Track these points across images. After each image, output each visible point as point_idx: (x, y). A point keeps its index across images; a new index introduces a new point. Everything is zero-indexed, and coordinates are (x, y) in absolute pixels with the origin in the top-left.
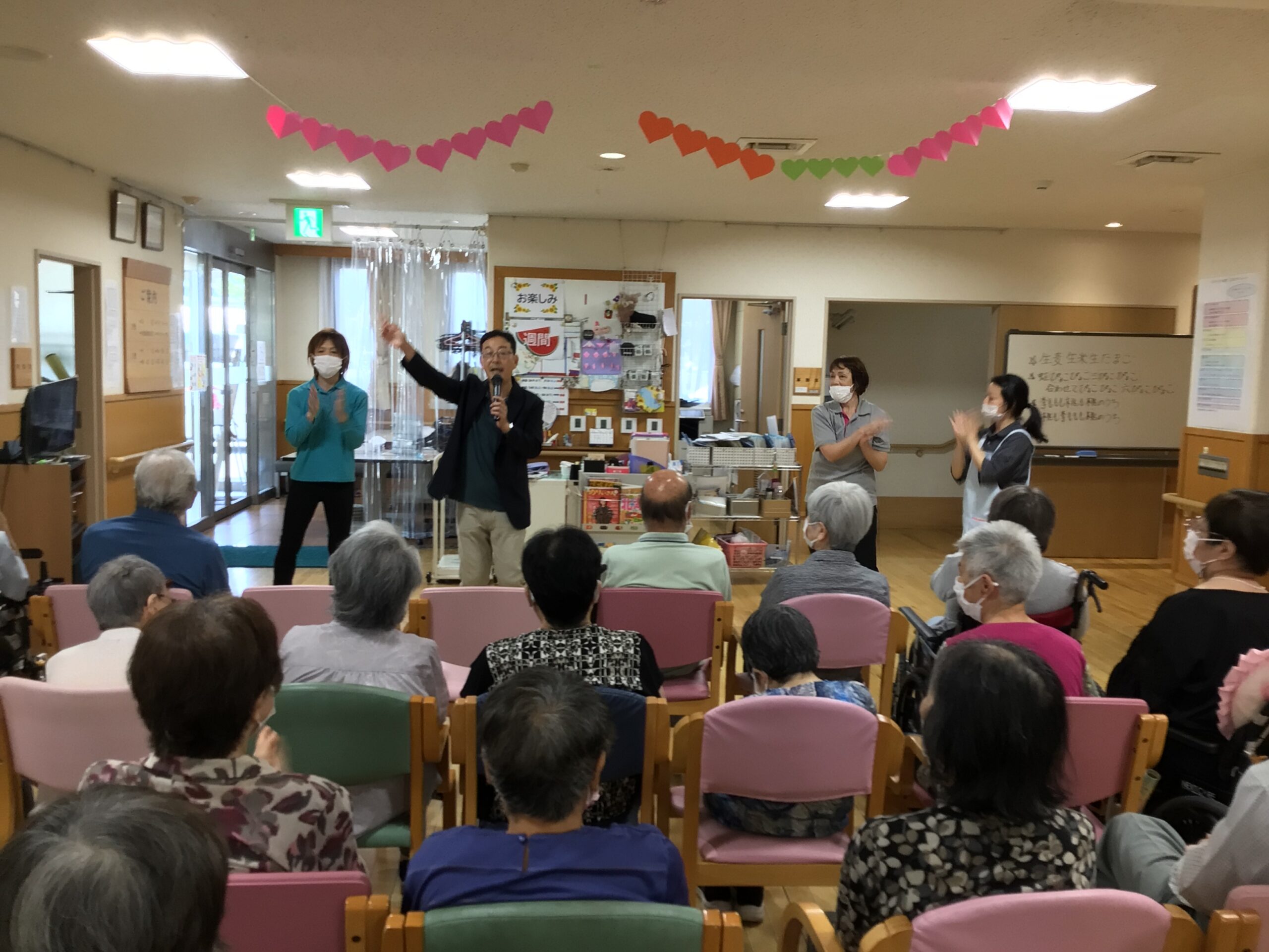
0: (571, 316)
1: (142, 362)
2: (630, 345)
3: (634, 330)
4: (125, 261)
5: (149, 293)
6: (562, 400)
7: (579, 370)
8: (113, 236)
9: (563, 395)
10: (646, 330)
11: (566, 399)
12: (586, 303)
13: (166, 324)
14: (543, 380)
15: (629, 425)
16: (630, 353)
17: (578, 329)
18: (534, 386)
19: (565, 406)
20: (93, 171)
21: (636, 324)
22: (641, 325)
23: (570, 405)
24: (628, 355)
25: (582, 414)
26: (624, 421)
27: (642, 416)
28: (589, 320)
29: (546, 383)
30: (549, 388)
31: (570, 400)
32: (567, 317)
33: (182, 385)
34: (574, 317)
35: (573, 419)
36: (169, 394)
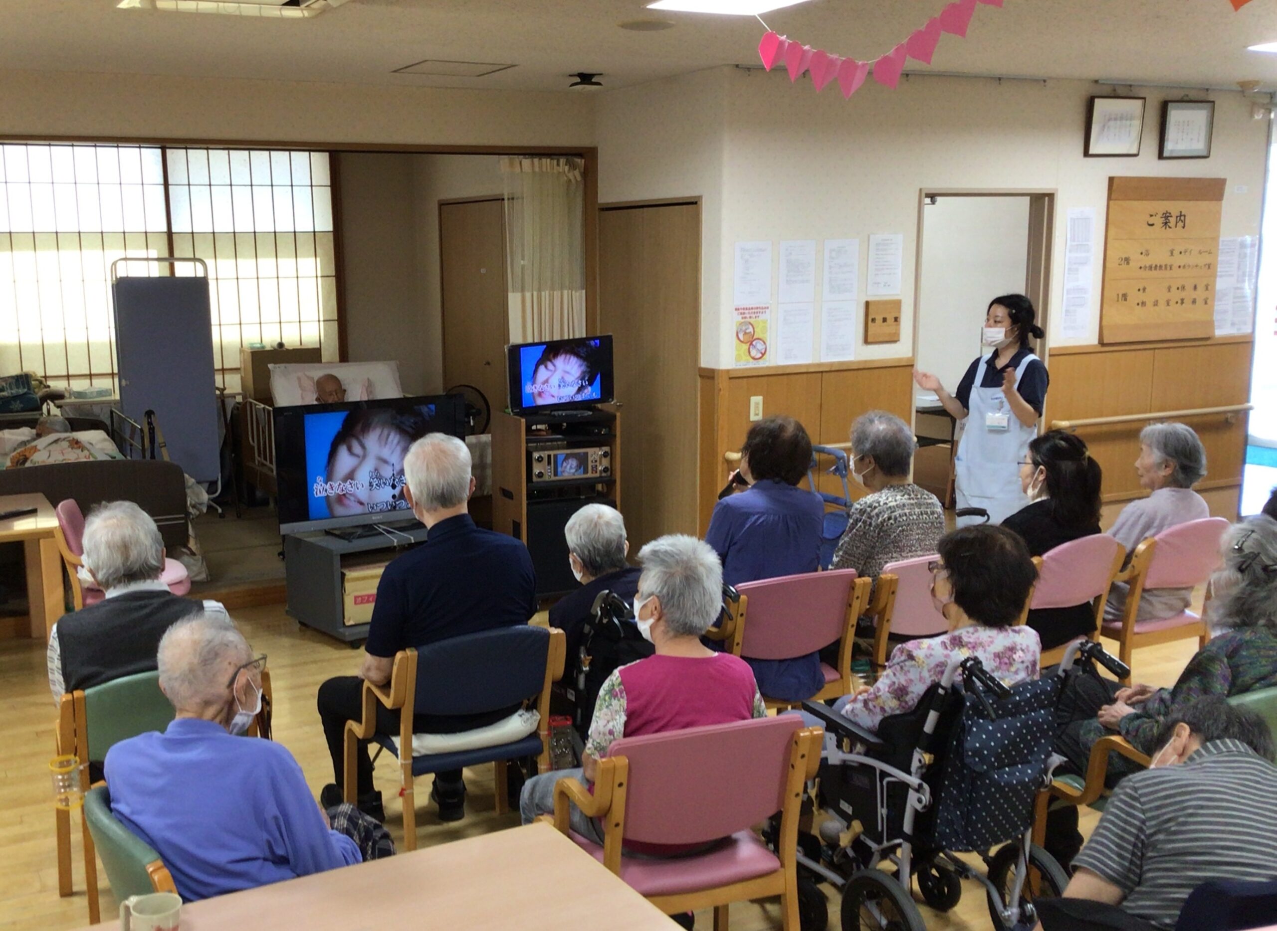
4: (1111, 180)
5: (1167, 216)
8: (1086, 154)
13: (1212, 251)
20: (1045, 81)
33: (1248, 330)
36: (1208, 342)
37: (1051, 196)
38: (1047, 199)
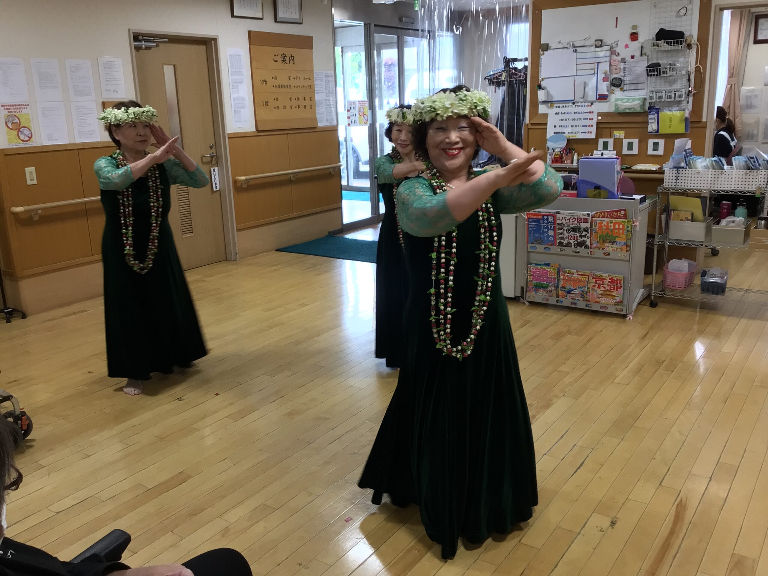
0: (601, 41)
1: (278, 108)
2: (658, 65)
3: (660, 48)
4: (249, 32)
5: (284, 56)
6: (591, 124)
7: (606, 93)
8: (233, 16)
9: (592, 119)
10: (673, 48)
11: (594, 123)
12: (616, 27)
13: (311, 78)
14: (574, 106)
15: (656, 146)
16: (656, 73)
17: (608, 53)
18: (566, 111)
19: (594, 129)
21: (661, 42)
22: (667, 43)
23: (597, 128)
24: (654, 75)
25: (610, 137)
26: (651, 142)
27: (670, 137)
28: (618, 43)
29: (577, 108)
30: (579, 113)
31: (598, 123)
32: (597, 43)
33: (335, 123)
34: (604, 41)
35: (601, 141)
36: (316, 130)
37: (215, 40)
38: (213, 42)
